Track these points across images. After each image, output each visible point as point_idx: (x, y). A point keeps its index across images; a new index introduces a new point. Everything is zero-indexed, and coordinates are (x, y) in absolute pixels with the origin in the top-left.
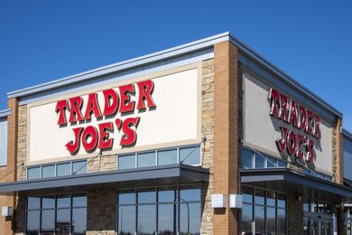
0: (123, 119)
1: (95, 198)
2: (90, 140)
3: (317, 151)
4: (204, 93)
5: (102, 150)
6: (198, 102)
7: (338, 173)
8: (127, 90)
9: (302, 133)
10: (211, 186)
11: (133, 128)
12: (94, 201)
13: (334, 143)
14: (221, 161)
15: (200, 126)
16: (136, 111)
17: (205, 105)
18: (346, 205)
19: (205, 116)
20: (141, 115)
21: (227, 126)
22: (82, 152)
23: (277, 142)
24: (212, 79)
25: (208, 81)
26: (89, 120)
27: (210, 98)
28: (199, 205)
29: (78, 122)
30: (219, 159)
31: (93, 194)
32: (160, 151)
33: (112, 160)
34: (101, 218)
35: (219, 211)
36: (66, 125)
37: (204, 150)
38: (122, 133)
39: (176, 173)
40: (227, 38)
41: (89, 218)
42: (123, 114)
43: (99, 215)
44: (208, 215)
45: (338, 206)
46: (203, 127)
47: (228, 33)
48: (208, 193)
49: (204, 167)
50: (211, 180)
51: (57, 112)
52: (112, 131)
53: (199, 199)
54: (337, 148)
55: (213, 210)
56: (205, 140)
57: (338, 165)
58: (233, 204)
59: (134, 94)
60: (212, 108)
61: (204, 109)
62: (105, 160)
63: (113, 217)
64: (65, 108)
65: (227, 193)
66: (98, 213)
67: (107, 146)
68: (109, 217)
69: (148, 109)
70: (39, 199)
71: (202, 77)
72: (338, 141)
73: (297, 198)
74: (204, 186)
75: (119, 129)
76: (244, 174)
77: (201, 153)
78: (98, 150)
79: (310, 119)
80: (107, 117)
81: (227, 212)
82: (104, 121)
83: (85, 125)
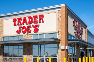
0: (34, 25)
1: (26, 46)
2: (24, 30)
3: (82, 35)
4: (58, 19)
5: (28, 33)
6: (57, 21)
7: (86, 40)
8: (35, 17)
9: (80, 30)
10: (60, 44)
11: (37, 27)
12: (25, 47)
13: (86, 33)
14: (63, 37)
15: (57, 28)
16: (38, 23)
17: (59, 22)
18: (88, 48)
19: (59, 25)
20: (40, 24)
21: (65, 28)
22: (21, 33)
23: (75, 33)
24: (61, 16)
25: (59, 16)
26: (24, 25)
27: (60, 21)
28: (57, 48)
29: (20, 25)
30: (63, 36)
31: (25, 45)
32: (46, 34)
33: (31, 36)
34: (28, 52)
35: (63, 50)
36: (16, 25)
37: (58, 34)
38: (34, 29)
39: (53, 40)
40: (65, 5)
41: (24, 52)
42: (34, 23)
43: (27, 51)
44: (60, 51)
45: (86, 49)
46: (58, 28)
47: (65, 4)
48: (60, 45)
49: (58, 38)
50: (60, 42)
51: (13, 22)
52: (31, 28)
53: (57, 47)
54: (86, 34)
55: (61, 50)
56: (59, 31)
57: (86, 39)
58: (67, 48)
59: (38, 18)
60: (61, 23)
61: (58, 23)
62: (29, 36)
63: (31, 51)
64: (16, 21)
65: (65, 45)
66: (27, 50)
67: (30, 32)
68: (30, 51)
69: (42, 22)
70: (7, 46)
71: (58, 15)
72: (86, 32)
73: (79, 47)
74: (58, 43)
75: (33, 28)
76: (68, 41)
77: (58, 35)
78: (26, 33)
79: (81, 27)
80: (29, 24)
81: (65, 50)
82: (28, 25)
83: (22, 26)
